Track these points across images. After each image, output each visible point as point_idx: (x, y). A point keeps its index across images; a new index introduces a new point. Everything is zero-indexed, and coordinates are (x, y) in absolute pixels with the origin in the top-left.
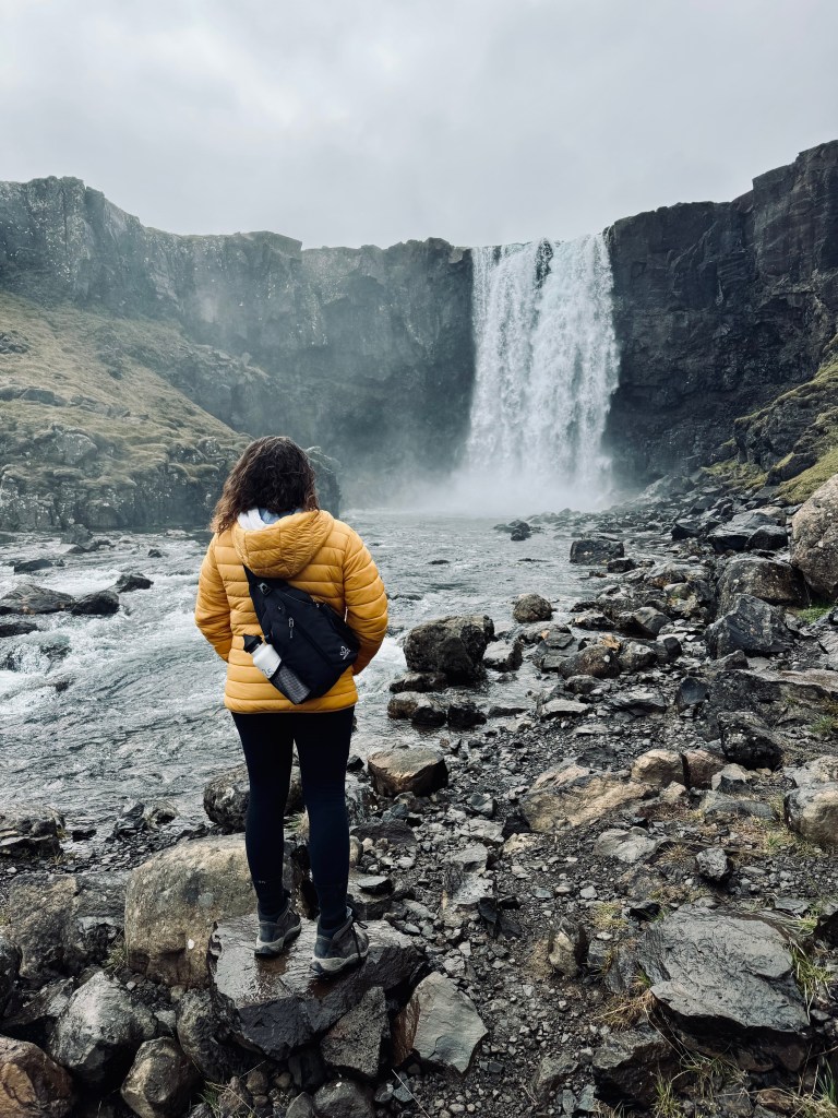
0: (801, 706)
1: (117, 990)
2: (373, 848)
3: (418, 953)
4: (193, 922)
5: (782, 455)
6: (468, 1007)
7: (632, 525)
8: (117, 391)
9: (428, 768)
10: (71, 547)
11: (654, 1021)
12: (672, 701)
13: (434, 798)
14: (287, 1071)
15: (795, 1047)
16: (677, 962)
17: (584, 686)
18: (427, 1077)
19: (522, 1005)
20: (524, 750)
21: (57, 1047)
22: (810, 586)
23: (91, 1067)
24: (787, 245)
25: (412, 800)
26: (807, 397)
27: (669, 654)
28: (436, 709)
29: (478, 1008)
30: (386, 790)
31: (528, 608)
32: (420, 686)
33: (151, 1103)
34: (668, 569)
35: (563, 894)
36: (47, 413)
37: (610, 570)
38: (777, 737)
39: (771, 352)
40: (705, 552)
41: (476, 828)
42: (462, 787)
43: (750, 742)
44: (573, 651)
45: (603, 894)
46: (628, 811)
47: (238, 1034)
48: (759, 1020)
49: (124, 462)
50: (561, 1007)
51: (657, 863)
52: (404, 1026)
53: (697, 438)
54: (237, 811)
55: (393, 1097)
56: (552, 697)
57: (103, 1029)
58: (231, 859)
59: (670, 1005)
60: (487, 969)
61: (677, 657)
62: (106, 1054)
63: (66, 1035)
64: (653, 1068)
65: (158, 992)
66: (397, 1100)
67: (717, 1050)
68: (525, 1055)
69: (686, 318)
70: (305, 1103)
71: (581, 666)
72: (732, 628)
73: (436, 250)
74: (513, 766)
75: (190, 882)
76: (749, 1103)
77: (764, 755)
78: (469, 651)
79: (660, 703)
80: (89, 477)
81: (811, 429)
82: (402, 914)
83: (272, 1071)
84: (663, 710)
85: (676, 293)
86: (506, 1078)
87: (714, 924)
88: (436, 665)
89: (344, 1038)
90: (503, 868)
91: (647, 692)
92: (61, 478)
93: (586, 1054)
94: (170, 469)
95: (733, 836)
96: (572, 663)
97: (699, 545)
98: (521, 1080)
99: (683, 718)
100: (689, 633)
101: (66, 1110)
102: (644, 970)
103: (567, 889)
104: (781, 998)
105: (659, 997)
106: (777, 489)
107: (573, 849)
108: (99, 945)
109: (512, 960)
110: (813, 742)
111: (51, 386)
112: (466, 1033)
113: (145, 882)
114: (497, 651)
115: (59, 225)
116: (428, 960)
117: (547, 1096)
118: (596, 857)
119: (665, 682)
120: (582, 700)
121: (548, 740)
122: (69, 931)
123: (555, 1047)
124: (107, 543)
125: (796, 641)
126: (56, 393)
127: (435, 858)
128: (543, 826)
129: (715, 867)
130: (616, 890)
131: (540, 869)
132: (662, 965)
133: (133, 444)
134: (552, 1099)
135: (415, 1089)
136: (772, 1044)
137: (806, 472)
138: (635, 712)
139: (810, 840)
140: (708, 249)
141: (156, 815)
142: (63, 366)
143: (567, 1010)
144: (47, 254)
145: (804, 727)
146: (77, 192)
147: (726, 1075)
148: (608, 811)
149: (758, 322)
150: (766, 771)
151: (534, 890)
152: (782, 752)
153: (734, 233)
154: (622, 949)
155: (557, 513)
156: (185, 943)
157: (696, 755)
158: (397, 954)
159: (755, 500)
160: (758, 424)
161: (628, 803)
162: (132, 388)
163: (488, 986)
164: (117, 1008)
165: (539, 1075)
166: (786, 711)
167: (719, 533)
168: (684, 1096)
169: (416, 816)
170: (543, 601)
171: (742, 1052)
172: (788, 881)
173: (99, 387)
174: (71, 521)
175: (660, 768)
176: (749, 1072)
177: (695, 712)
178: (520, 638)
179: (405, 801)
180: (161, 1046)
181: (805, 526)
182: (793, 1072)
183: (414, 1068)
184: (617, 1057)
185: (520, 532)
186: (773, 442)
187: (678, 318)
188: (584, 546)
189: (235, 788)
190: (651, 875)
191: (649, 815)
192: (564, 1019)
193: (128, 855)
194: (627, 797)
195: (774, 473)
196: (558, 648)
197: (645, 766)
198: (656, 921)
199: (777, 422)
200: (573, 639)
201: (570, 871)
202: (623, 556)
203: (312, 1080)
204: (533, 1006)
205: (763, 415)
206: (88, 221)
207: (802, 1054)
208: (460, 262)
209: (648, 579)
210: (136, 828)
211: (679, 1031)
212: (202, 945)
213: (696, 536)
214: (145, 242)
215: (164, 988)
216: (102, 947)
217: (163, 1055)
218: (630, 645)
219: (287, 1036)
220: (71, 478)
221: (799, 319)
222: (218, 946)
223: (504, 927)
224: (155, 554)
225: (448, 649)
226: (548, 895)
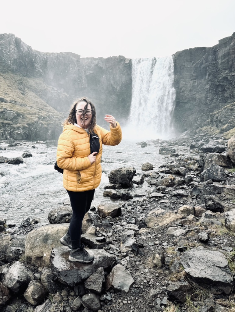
0: (230, 195)
1: (23, 266)
2: (99, 230)
3: (113, 259)
4: (46, 248)
5: (224, 124)
6: (129, 274)
7: (178, 144)
8: (23, 99)
9: (116, 210)
10: (9, 144)
11: (185, 279)
12: (189, 194)
13: (117, 218)
14: (74, 291)
15: (228, 287)
16: (192, 262)
17: (163, 189)
18: (116, 293)
19: (145, 274)
20: (144, 207)
21: (5, 282)
22: (232, 162)
23: (15, 288)
24: (228, 61)
25: (111, 218)
26: (233, 107)
27: (189, 181)
28: (118, 194)
29: (131, 275)
30: (103, 215)
31: (146, 166)
32: (113, 188)
33: (33, 298)
34: (189, 156)
35: (157, 244)
36: (2, 104)
37: (171, 156)
38: (222, 203)
39: (222, 93)
40: (200, 153)
41: (130, 226)
42: (125, 216)
43: (214, 204)
44: (159, 179)
45: (169, 245)
46: (177, 222)
47: (60, 279)
48: (217, 279)
49: (25, 120)
50: (157, 275)
51: (186, 236)
52: (109, 279)
53: (199, 119)
54: (58, 220)
55: (106, 298)
56: (153, 192)
57: (19, 277)
58: (58, 230)
59: (190, 274)
60: (134, 264)
61: (191, 182)
62: (20, 284)
63: (8, 278)
64: (185, 292)
65: (35, 269)
66: (107, 299)
67: (204, 288)
68: (146, 288)
69: (197, 82)
70: (79, 299)
71: (162, 183)
72: (208, 173)
73: (121, 59)
74: (141, 211)
75: (45, 237)
76: (214, 303)
77: (218, 208)
78: (128, 178)
79: (186, 194)
80: (14, 124)
81: (234, 117)
82: (108, 248)
83: (69, 291)
84: (187, 196)
85: (194, 75)
86: (140, 295)
87: (204, 252)
88: (118, 182)
89: (91, 281)
90: (139, 237)
91: (182, 191)
92: (6, 124)
93: (164, 288)
94: (39, 123)
95: (209, 230)
96: (159, 182)
97: (198, 150)
98: (144, 295)
99: (193, 199)
100: (195, 175)
101: (7, 299)
102: (182, 265)
103: (159, 243)
104: (225, 273)
105: (187, 272)
106: (223, 135)
107: (160, 232)
108: (17, 255)
109: (142, 262)
110: (233, 205)
111: (4, 97)
112: (128, 281)
113: (31, 237)
114: (136, 179)
115: (7, 48)
116: (116, 261)
117: (152, 299)
118: (167, 234)
119: (187, 189)
120: (162, 193)
121: (152, 204)
122: (8, 251)
123: (154, 286)
124: (19, 144)
125: (228, 177)
126: (5, 99)
127: (118, 234)
128: (151, 226)
129: (204, 237)
130: (173, 243)
131: (150, 237)
132: (188, 263)
133: (28, 115)
134: (154, 300)
135: (112, 297)
136: (221, 286)
137: (231, 130)
138: (178, 197)
139: (232, 231)
140: (204, 61)
141: (34, 221)
142: (7, 91)
143: (158, 276)
144: (3, 57)
145: (230, 201)
146: (13, 38)
147: (207, 295)
148: (171, 222)
149: (218, 84)
150: (219, 213)
151: (148, 243)
152: (224, 207)
153: (212, 57)
154: (176, 259)
155: (155, 140)
156: (43, 255)
157: (198, 207)
158: (107, 259)
159: (216, 137)
160: (217, 115)
161: (177, 220)
162: (28, 98)
163: (134, 269)
164: (23, 271)
165: (150, 294)
166: (225, 196)
167: (204, 147)
168: (194, 301)
169: (112, 223)
170: (151, 165)
171: (212, 288)
172: (226, 242)
173: (18, 97)
174: (9, 137)
175: (187, 210)
176: (214, 294)
177: (197, 197)
178: (143, 175)
179: (109, 219)
180: (36, 282)
181: (231, 144)
182: (227, 295)
183: (112, 291)
184: (174, 288)
185: (144, 145)
186: (222, 120)
187: (194, 82)
188: (163, 149)
189: (57, 213)
190: (184, 239)
191: (183, 223)
192: (157, 279)
193: (25, 232)
194: (177, 218)
195: (222, 130)
196: (155, 178)
197: (182, 210)
198: (186, 251)
199: (223, 114)
200: (160, 176)
201: (159, 238)
202: (175, 153)
203: (81, 293)
204: (148, 275)
205: (219, 112)
206: (16, 47)
207: (230, 289)
208: (128, 63)
209: (183, 159)
210: (28, 225)
211: (193, 282)
212: (48, 255)
213: (197, 148)
214: (33, 54)
215: (36, 268)
216: (18, 256)
217: (37, 285)
218: (177, 178)
219: (74, 280)
220: (9, 124)
221: (231, 84)
222: (54, 254)
223: (139, 252)
224: (34, 147)
225: (122, 177)
226: (153, 244)
